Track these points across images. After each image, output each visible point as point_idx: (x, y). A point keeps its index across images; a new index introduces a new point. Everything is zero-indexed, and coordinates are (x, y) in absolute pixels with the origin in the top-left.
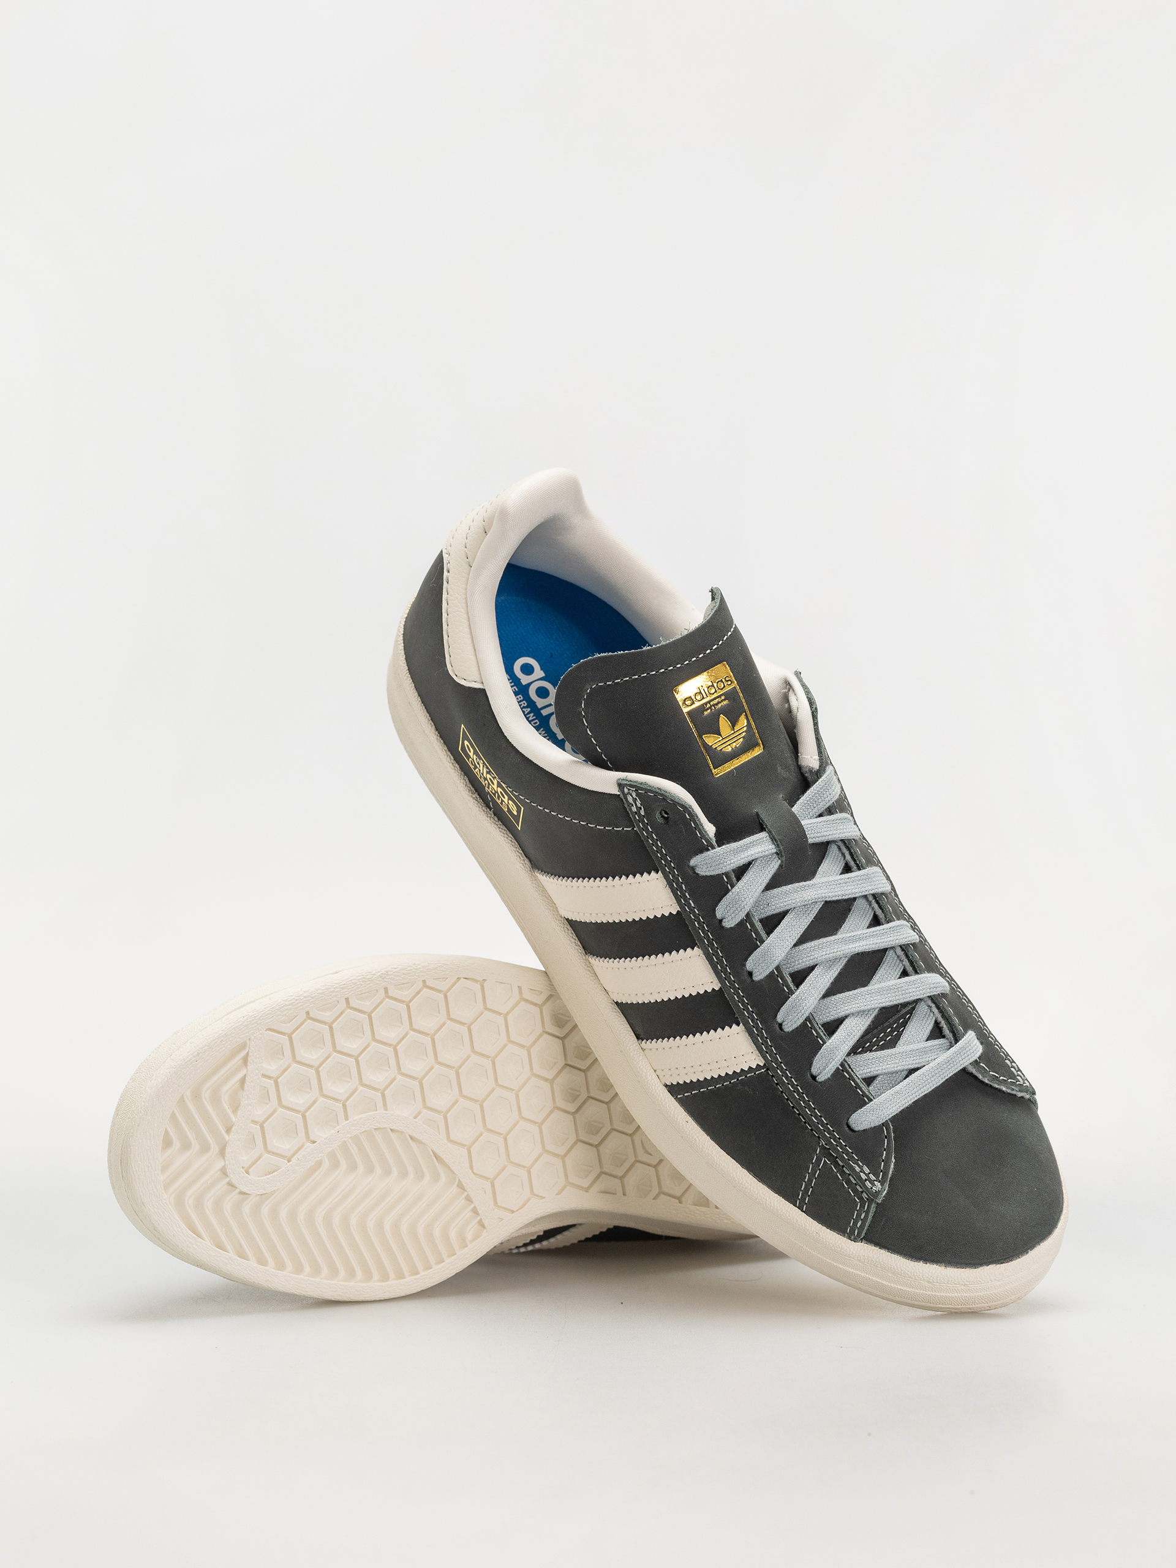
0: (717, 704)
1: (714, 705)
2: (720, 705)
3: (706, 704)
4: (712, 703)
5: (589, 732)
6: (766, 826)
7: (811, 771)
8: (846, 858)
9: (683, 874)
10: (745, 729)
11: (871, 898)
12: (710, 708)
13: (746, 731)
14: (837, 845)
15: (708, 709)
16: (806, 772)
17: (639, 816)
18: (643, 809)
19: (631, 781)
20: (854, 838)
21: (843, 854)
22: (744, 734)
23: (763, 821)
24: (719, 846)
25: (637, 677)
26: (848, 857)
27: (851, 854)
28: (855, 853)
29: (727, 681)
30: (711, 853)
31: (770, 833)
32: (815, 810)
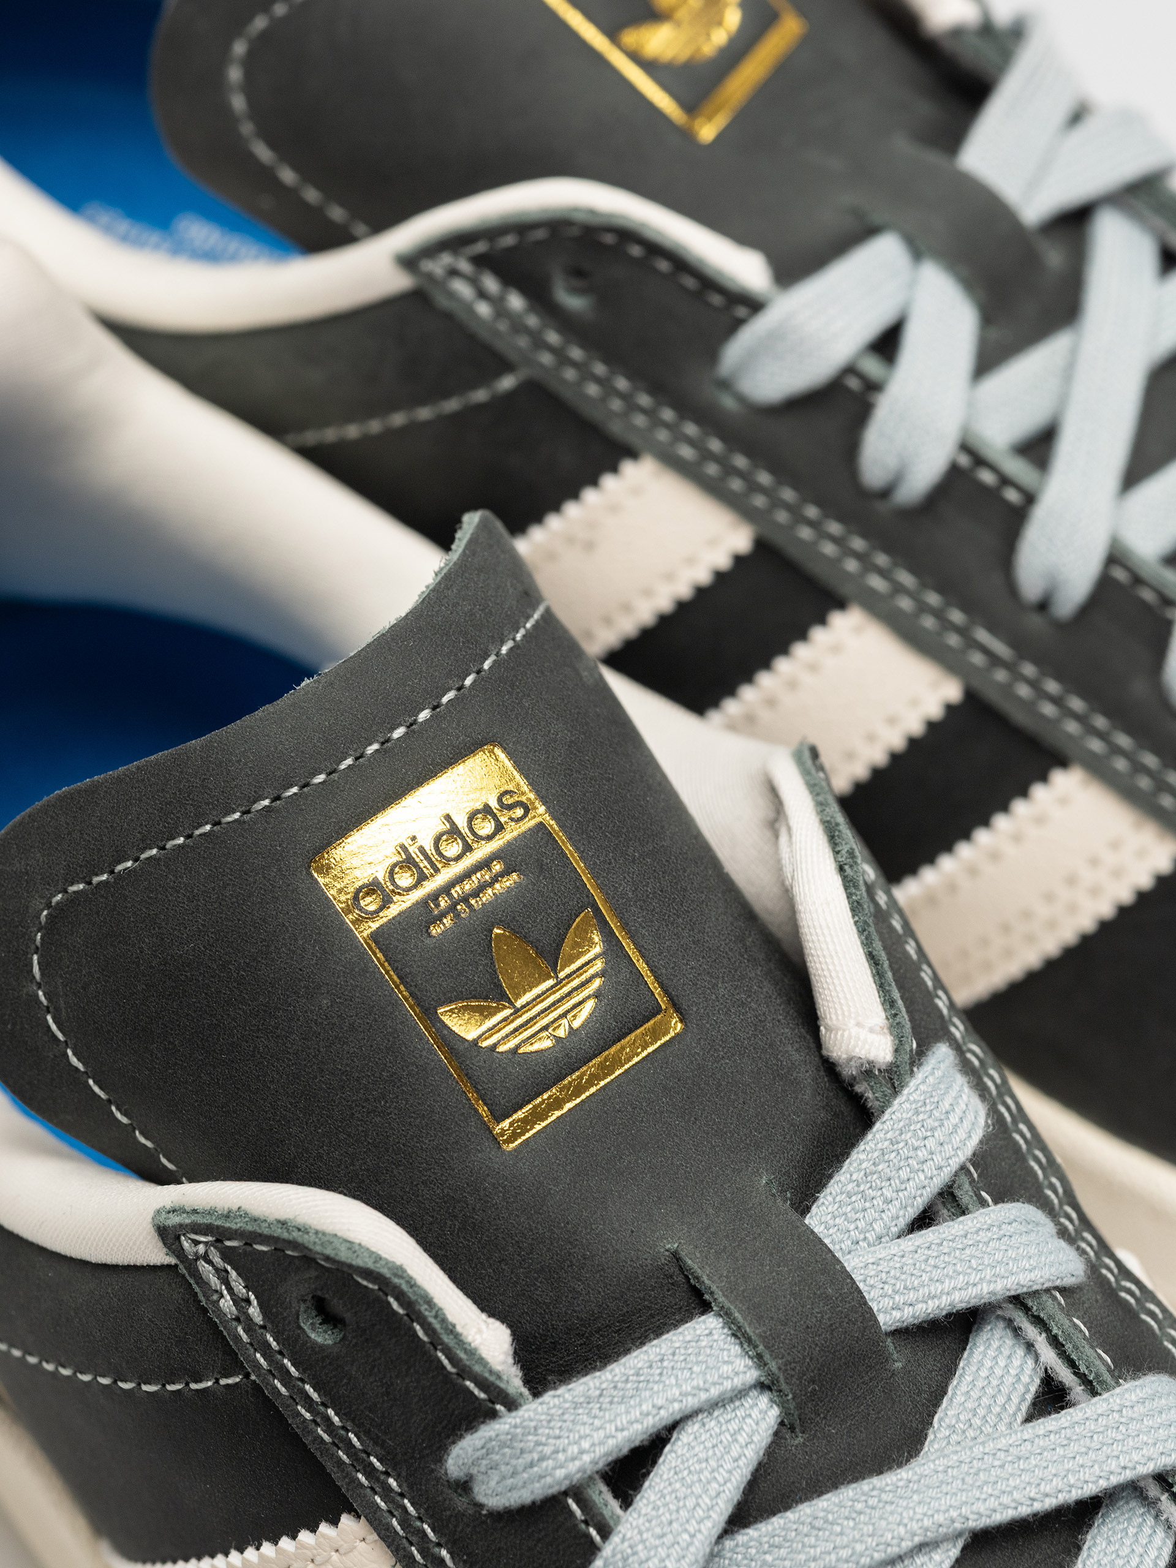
0: (476, 893)
1: (465, 899)
2: (488, 895)
3: (435, 896)
4: (456, 891)
5: (74, 1061)
6: (712, 1293)
7: (869, 1072)
8: (1042, 1359)
9: (433, 1511)
10: (599, 965)
11: (1153, 1490)
12: (452, 908)
13: (602, 974)
14: (1004, 1319)
15: (443, 915)
16: (854, 1078)
17: (250, 1327)
18: (255, 1303)
19: (195, 1211)
20: (1058, 1283)
21: (1030, 1346)
22: (597, 983)
23: (697, 1278)
24: (536, 1394)
25: (181, 840)
26: (1048, 1355)
27: (1055, 1342)
28: (1069, 1337)
29: (510, 807)
30: (505, 1424)
31: (725, 1314)
32: (893, 1210)
